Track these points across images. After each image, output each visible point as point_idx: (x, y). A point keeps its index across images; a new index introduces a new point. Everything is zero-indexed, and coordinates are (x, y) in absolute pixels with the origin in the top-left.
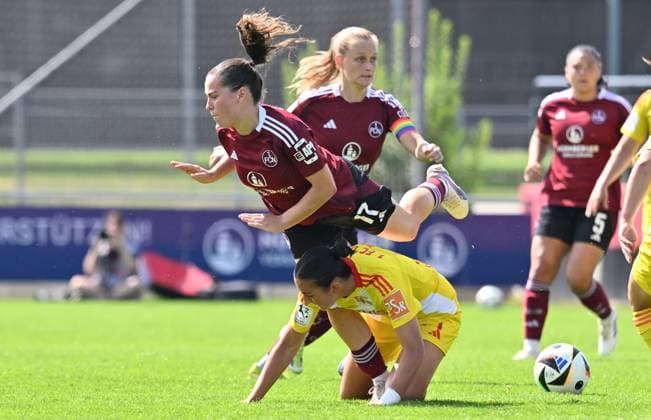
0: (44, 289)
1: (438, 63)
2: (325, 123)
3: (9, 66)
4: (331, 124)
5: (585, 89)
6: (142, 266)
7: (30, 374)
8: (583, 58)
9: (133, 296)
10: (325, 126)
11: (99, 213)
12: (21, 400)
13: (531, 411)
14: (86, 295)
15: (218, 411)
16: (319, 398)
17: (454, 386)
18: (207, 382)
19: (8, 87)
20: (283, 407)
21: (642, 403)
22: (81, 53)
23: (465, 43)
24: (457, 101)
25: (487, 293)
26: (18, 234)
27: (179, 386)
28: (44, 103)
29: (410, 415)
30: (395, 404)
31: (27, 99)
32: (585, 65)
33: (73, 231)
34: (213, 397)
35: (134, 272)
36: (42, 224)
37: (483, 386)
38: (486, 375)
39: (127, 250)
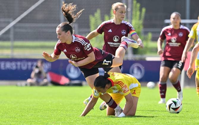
0: (19, 83)
1: (136, 16)
2: (108, 30)
3: (9, 17)
4: (110, 31)
5: (176, 25)
6: (48, 76)
7: (15, 108)
8: (176, 16)
9: (46, 85)
10: (109, 31)
11: (36, 60)
12: (12, 116)
13: (163, 119)
14: (32, 85)
15: (71, 119)
16: (101, 115)
17: (140, 111)
18: (67, 110)
19: (9, 23)
20: (90, 118)
21: (196, 116)
22: (30, 13)
23: (144, 10)
24: (142, 27)
25: (150, 84)
26: (12, 66)
27: (59, 112)
28: (20, 28)
29: (127, 120)
30: (123, 117)
31: (14, 27)
32: (176, 18)
33: (28, 66)
34: (69, 115)
35: (46, 78)
36: (19, 63)
37: (149, 111)
38: (150, 108)
39: (44, 71)
